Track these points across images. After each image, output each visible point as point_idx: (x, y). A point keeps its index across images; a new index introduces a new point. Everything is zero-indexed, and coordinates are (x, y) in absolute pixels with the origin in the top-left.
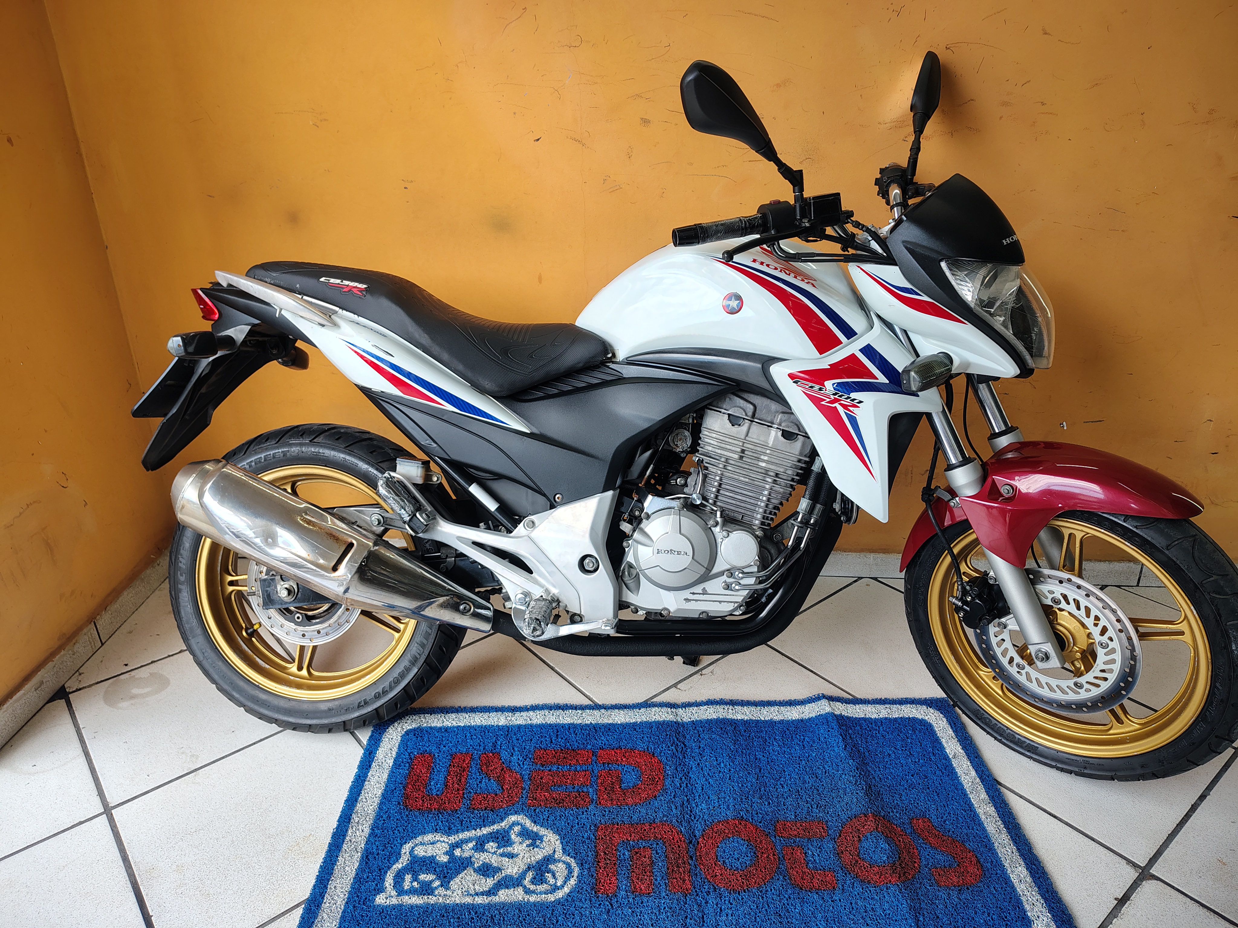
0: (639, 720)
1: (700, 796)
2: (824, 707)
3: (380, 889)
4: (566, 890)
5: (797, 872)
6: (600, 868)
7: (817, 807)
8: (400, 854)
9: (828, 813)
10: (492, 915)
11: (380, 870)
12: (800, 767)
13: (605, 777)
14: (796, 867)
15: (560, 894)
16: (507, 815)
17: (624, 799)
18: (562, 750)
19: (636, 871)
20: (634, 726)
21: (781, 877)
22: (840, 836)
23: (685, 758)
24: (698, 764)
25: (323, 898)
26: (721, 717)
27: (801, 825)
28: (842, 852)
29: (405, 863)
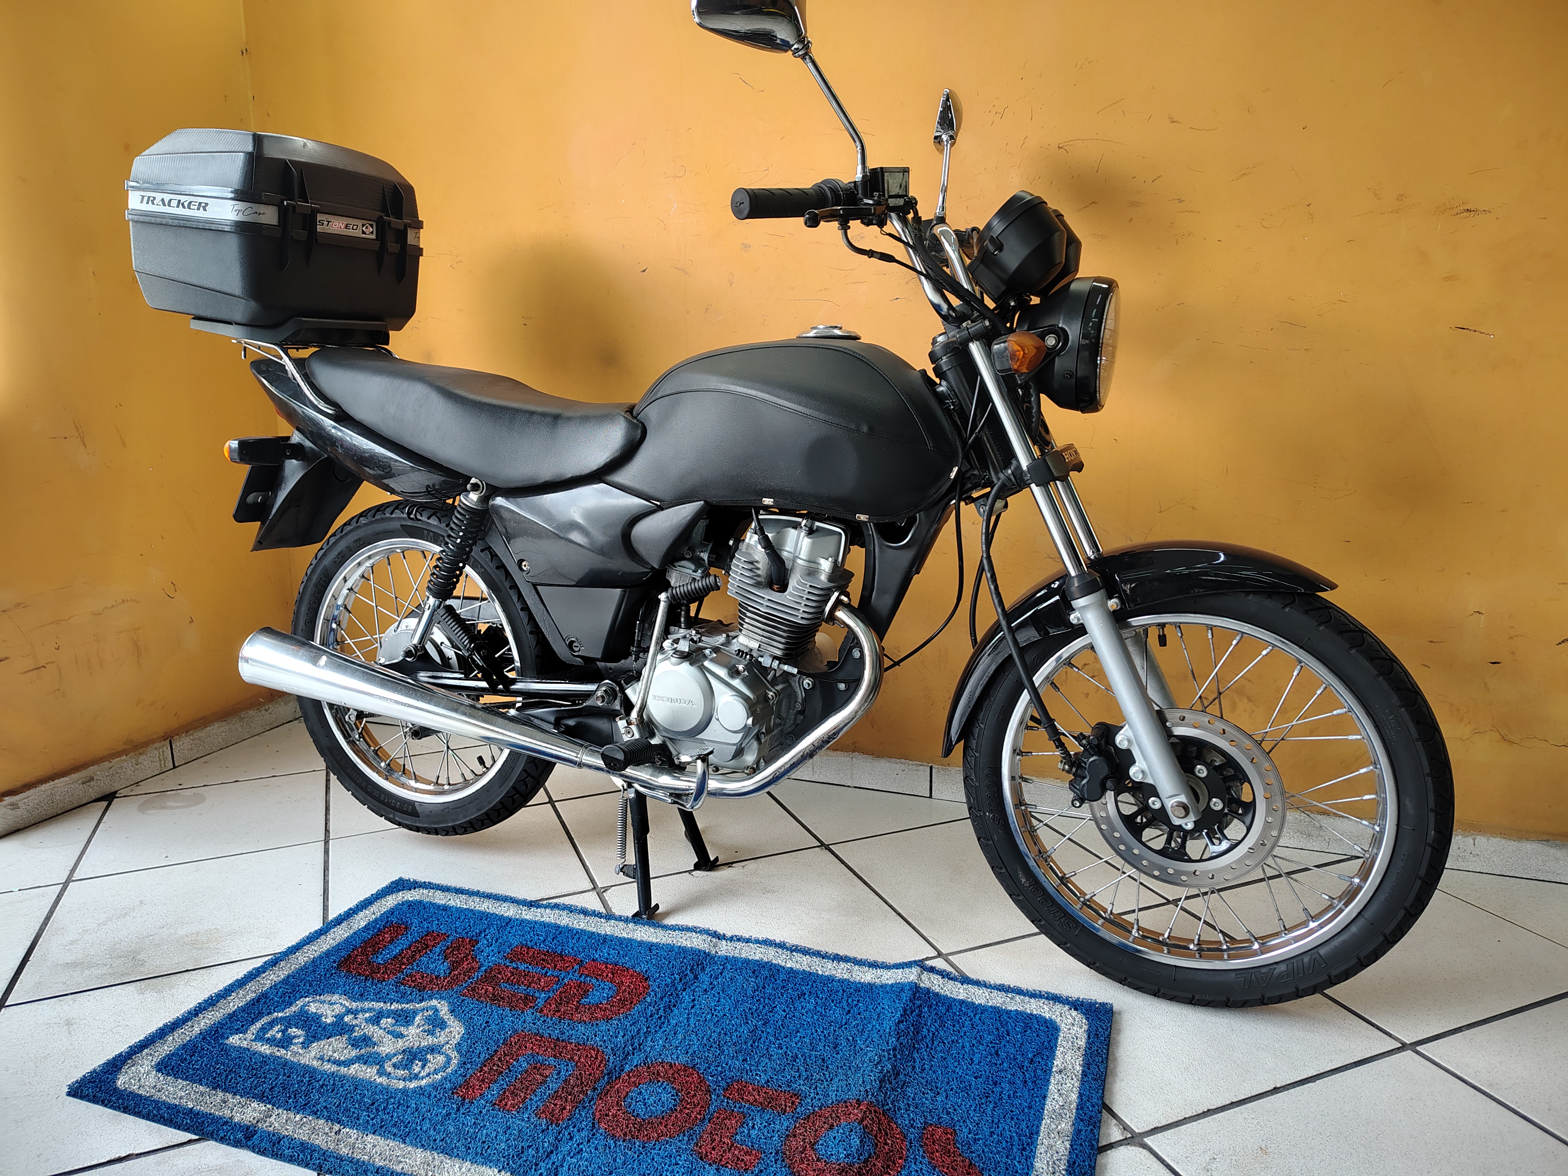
0: (662, 942)
1: (666, 1031)
2: (911, 975)
3: (242, 1030)
4: (423, 1082)
5: (713, 1140)
6: (480, 1071)
7: (806, 1078)
8: (291, 1004)
9: (816, 1088)
10: (323, 1084)
11: (259, 1013)
12: (822, 1032)
13: (571, 988)
14: (717, 1134)
15: (413, 1085)
16: (431, 998)
17: (572, 1014)
18: (548, 951)
19: (518, 1085)
20: (651, 947)
21: (686, 1138)
22: (809, 1117)
23: (685, 990)
24: (694, 1000)
25: (184, 1024)
26: (765, 960)
27: (765, 1092)
28: (795, 1136)
29: (288, 1014)
